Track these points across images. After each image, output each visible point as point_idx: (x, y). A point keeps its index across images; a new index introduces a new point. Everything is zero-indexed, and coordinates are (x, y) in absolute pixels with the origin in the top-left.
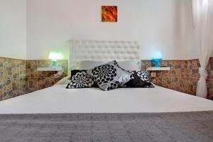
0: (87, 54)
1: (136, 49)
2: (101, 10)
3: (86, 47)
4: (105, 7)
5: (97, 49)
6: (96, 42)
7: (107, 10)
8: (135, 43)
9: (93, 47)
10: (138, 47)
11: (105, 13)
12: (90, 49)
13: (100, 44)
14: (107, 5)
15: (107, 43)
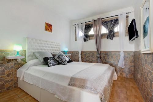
0: (38, 47)
1: (59, 46)
2: (45, 24)
3: (38, 43)
4: (47, 23)
5: (43, 45)
6: (43, 41)
7: (48, 25)
8: (59, 43)
9: (41, 44)
10: (60, 46)
11: (47, 27)
12: (40, 45)
13: (45, 42)
14: (48, 23)
15: (48, 42)
